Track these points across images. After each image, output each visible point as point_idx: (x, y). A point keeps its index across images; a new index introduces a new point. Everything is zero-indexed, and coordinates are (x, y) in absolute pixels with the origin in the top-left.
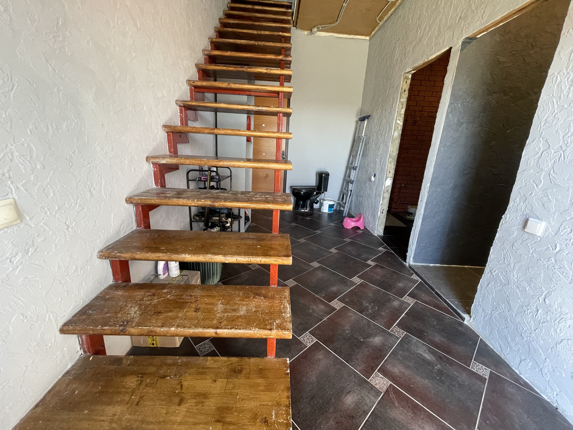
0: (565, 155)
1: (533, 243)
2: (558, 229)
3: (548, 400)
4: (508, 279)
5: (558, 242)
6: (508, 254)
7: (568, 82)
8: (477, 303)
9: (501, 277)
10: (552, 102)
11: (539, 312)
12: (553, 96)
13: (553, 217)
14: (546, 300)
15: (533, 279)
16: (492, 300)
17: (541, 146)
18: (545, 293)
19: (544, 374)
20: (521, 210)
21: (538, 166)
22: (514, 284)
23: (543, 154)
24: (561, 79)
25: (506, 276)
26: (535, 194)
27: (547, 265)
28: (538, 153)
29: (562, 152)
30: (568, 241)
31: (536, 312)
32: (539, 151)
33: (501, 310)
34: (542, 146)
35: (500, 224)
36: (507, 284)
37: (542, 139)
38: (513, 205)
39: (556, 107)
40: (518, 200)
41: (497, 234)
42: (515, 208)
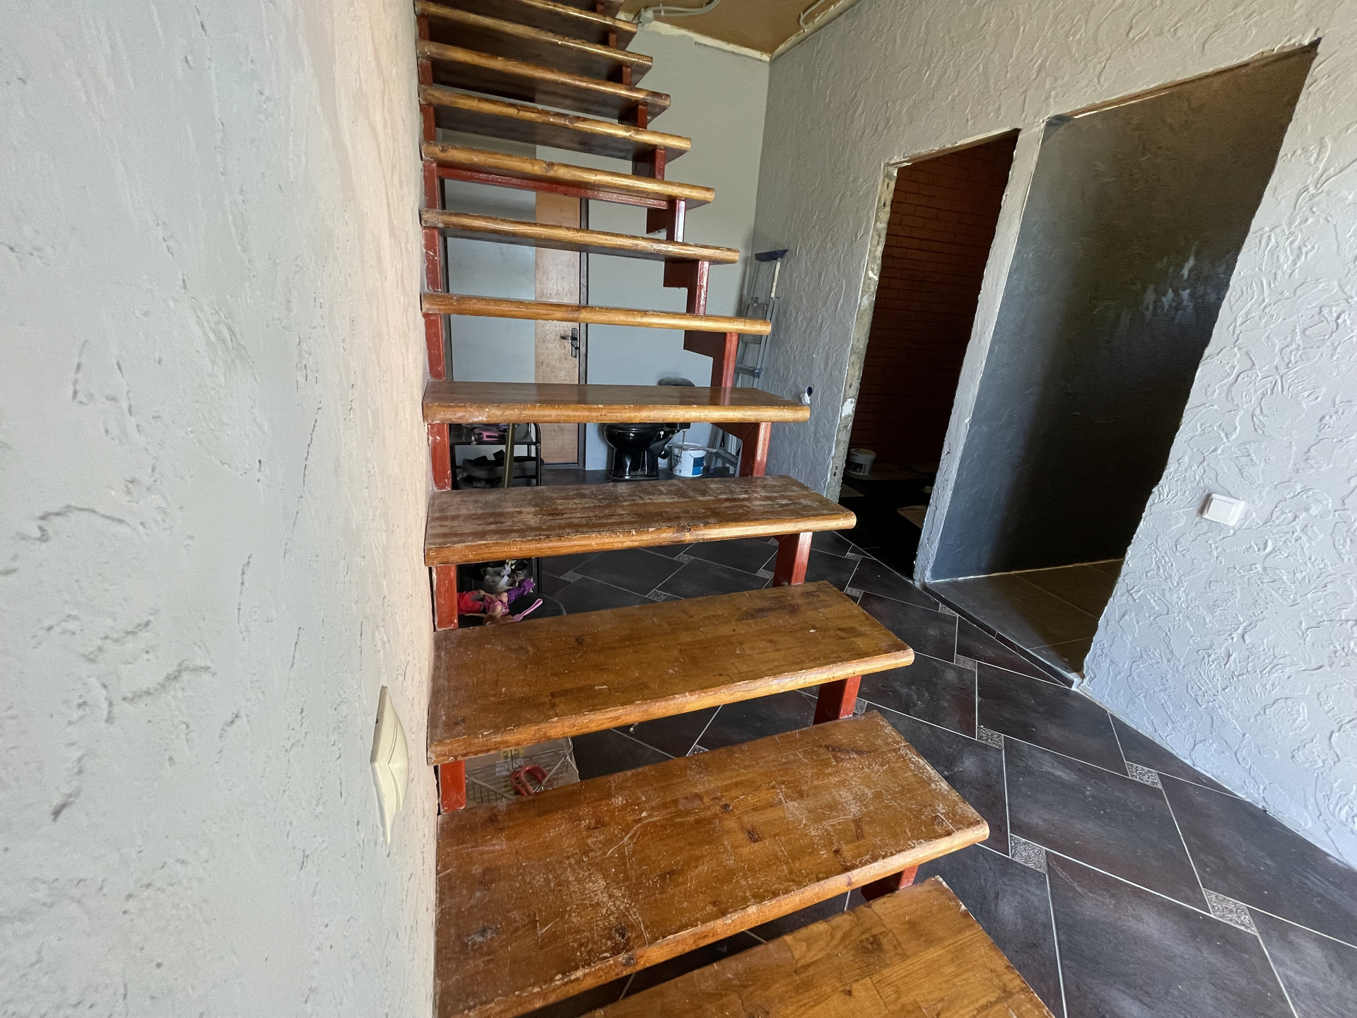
0: (1284, 383)
1: (1218, 539)
2: (1268, 513)
3: (1248, 800)
4: (1168, 604)
5: (1269, 537)
6: (1167, 559)
7: (1291, 250)
8: (1099, 652)
9: (1152, 601)
10: (1259, 283)
11: (1232, 658)
12: (1261, 270)
13: (1260, 492)
14: (1247, 637)
15: (1219, 602)
16: (1131, 643)
17: (1236, 363)
18: (1245, 624)
19: (1241, 760)
20: (1192, 479)
21: (1230, 399)
22: (1179, 612)
23: (1239, 379)
24: (1277, 242)
25: (1163, 599)
26: (1223, 451)
27: (1247, 577)
28: (1229, 375)
29: (1277, 377)
30: (1288, 536)
31: (1226, 659)
32: (1232, 372)
33: (1151, 659)
34: (1238, 362)
35: (1148, 504)
36: (1165, 612)
37: (1239, 349)
38: (1176, 471)
39: (1266, 292)
40: (1186, 459)
41: (1141, 523)
42: (1180, 475)
